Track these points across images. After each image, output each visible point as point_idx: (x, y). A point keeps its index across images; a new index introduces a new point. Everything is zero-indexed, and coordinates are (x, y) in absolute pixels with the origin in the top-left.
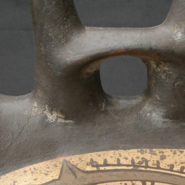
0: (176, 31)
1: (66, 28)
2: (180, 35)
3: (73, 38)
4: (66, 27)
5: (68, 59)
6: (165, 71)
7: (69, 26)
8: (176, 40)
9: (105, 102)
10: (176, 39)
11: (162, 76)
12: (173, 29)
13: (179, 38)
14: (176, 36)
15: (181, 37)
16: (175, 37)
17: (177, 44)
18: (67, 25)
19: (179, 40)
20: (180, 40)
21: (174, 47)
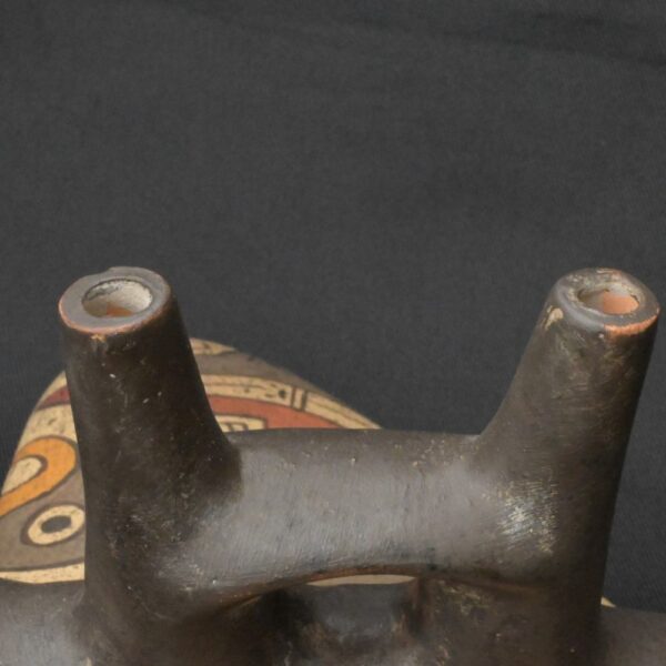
0: (509, 502)
1: (183, 499)
2: (521, 517)
3: (204, 522)
4: (185, 496)
5: (188, 589)
6: (469, 600)
7: (193, 491)
8: (507, 536)
9: (290, 652)
10: (507, 532)
11: (459, 608)
12: (500, 495)
13: (517, 528)
14: (510, 521)
15: (523, 522)
16: (504, 523)
17: (509, 548)
18: (188, 492)
19: (515, 534)
20: (519, 534)
21: (500, 562)
